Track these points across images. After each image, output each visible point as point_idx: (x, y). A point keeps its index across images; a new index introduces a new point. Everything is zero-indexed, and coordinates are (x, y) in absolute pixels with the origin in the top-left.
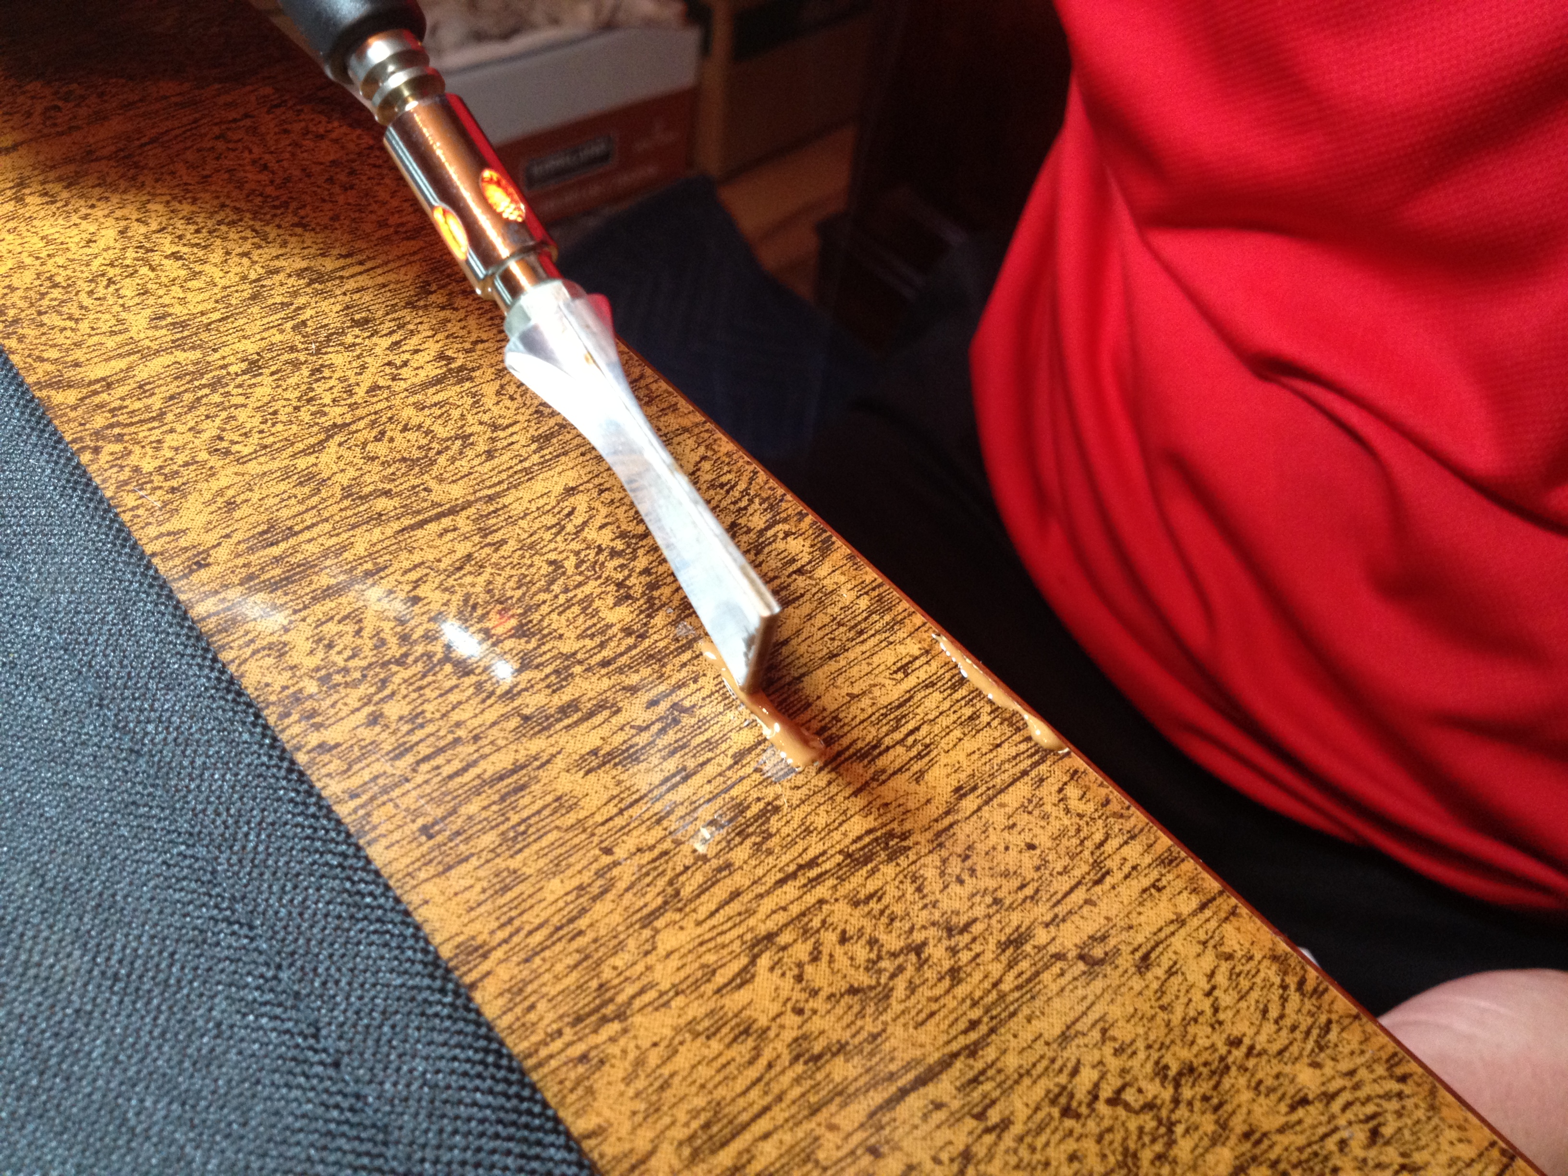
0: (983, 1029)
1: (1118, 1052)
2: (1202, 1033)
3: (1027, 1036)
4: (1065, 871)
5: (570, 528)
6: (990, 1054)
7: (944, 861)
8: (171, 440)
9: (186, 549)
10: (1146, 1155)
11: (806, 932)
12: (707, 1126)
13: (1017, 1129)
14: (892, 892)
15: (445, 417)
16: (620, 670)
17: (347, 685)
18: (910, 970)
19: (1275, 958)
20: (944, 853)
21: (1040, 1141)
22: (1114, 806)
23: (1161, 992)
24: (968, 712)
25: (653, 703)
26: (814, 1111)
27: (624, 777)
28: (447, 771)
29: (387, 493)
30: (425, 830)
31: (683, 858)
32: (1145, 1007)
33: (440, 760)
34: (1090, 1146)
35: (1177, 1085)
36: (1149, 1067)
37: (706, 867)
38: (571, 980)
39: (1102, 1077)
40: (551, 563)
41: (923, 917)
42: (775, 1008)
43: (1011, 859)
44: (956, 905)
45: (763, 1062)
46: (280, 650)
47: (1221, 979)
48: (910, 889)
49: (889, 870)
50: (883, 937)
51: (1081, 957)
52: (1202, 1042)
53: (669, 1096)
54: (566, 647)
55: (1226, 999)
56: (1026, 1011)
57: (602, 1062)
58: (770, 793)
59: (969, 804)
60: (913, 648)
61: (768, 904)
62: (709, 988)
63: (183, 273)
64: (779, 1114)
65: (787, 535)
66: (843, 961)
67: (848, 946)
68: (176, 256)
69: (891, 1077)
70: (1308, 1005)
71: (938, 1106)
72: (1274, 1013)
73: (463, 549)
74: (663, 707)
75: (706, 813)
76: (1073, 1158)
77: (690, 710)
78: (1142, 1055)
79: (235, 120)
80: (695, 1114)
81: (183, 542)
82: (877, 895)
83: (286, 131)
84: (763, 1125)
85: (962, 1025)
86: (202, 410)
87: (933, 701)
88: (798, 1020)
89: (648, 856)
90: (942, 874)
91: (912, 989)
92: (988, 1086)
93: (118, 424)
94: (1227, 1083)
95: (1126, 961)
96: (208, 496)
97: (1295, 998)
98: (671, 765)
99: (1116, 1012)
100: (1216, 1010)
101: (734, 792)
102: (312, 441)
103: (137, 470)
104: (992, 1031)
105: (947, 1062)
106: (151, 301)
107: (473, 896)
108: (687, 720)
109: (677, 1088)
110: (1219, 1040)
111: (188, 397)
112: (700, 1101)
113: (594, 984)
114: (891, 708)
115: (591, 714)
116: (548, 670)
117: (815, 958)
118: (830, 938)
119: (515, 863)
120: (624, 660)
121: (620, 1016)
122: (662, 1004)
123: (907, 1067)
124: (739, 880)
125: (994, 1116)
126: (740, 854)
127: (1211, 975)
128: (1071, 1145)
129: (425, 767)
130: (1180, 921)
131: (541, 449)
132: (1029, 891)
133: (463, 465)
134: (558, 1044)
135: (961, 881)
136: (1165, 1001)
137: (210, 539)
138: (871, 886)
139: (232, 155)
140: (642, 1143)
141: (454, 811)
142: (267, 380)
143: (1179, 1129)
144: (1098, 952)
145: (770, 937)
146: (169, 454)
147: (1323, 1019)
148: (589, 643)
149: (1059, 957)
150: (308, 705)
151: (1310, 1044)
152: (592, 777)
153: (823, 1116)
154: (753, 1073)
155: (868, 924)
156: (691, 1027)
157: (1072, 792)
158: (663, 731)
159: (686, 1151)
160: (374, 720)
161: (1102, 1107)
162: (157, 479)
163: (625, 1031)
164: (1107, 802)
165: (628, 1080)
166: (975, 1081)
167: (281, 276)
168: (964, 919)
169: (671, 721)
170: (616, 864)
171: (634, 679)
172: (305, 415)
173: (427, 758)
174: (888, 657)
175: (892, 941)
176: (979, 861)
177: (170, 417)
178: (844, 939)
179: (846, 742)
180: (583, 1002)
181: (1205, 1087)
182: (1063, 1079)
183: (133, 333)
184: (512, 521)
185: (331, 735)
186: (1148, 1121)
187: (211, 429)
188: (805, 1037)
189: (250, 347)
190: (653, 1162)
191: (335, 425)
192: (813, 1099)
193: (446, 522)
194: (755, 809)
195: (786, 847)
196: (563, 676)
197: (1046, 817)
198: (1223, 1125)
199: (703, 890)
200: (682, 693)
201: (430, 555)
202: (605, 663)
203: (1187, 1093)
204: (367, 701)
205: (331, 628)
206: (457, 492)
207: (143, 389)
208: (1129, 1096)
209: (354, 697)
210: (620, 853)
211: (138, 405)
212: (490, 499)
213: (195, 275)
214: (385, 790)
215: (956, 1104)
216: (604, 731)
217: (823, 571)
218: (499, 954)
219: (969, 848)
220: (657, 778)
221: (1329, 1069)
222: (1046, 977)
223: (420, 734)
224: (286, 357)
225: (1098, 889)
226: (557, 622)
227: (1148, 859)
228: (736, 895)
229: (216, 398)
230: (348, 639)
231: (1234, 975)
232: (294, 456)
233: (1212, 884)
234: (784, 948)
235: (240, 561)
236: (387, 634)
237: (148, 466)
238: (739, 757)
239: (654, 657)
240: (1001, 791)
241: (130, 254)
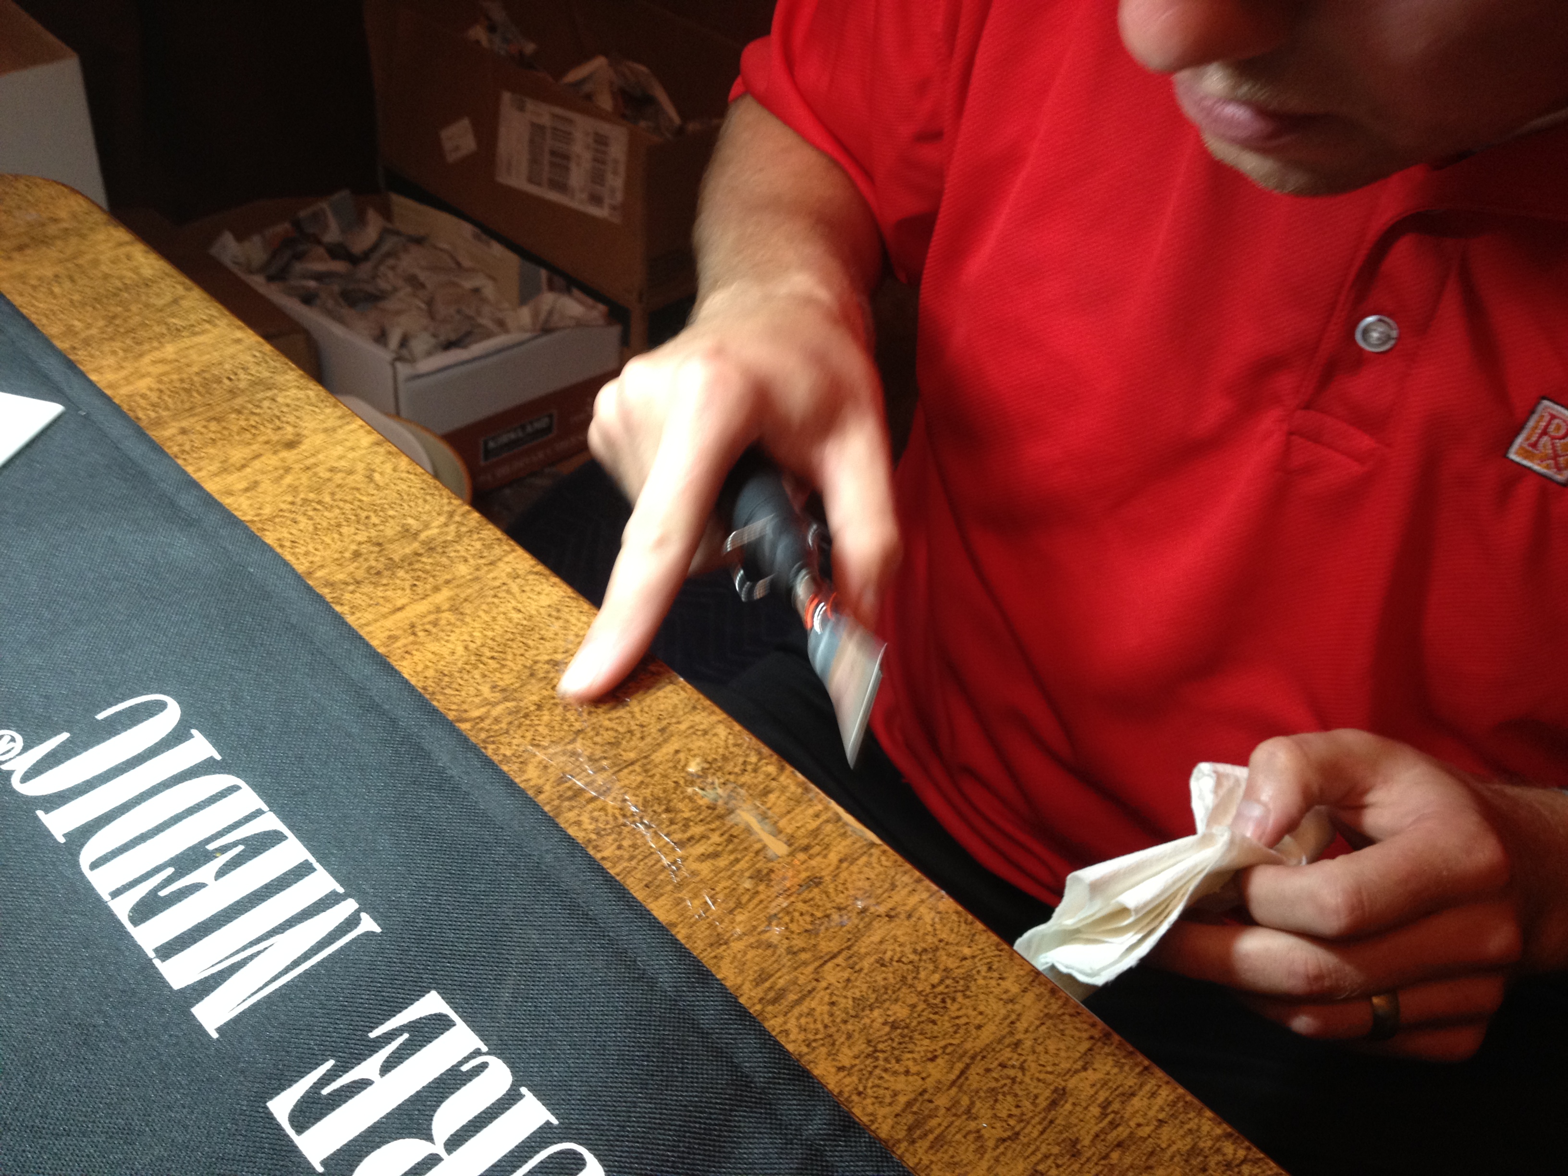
0: (853, 941)
1: (900, 946)
2: (930, 939)
3: (868, 942)
4: (881, 887)
5: (680, 767)
6: (855, 948)
7: (836, 886)
8: (515, 742)
9: (533, 787)
10: (910, 977)
11: (788, 913)
12: (760, 976)
13: (865, 971)
14: (818, 897)
15: (621, 723)
16: (708, 823)
17: (607, 835)
18: (826, 924)
19: (957, 912)
20: (836, 883)
21: (874, 974)
22: (899, 863)
23: (915, 926)
24: (842, 831)
25: (722, 835)
26: (796, 969)
27: (715, 863)
28: (650, 864)
29: (605, 758)
30: (647, 886)
31: (741, 890)
32: (910, 931)
33: (646, 861)
34: (891, 975)
35: (920, 955)
36: (911, 950)
37: (750, 893)
38: (707, 933)
39: (895, 954)
40: (675, 782)
41: (829, 905)
42: (779, 938)
43: (860, 884)
44: (842, 901)
45: (776, 956)
46: (578, 823)
47: (937, 920)
48: (824, 896)
49: (816, 890)
50: (815, 913)
51: (887, 916)
52: (930, 941)
53: (745, 967)
54: (687, 815)
55: (938, 926)
56: (867, 934)
57: (722, 958)
58: (770, 865)
59: (845, 865)
60: (820, 807)
61: (774, 904)
62: (755, 933)
63: (498, 666)
64: (784, 970)
65: (767, 764)
66: (802, 922)
67: (804, 917)
68: (492, 658)
69: (821, 957)
70: (968, 927)
71: (838, 965)
72: (955, 930)
73: (639, 779)
74: (726, 836)
75: (747, 874)
76: (885, 979)
77: (735, 837)
78: (908, 946)
79: (499, 587)
80: (755, 972)
81: (531, 783)
82: (812, 899)
83: (523, 591)
84: (779, 974)
85: (845, 940)
86: (524, 728)
87: (829, 827)
88: (787, 941)
89: (728, 890)
90: (836, 890)
91: (827, 929)
92: (855, 959)
93: (492, 736)
94: (938, 954)
95: (903, 916)
96: (536, 764)
97: (963, 925)
98: (732, 857)
99: (899, 933)
100: (935, 930)
101: (757, 866)
102: (571, 738)
103: (504, 755)
104: (856, 941)
105: (840, 952)
106: (488, 680)
107: (668, 907)
108: (736, 840)
109: (749, 964)
110: (935, 940)
111: (516, 722)
112: (756, 968)
113: (715, 934)
114: (813, 831)
115: (699, 841)
116: (680, 824)
117: (792, 921)
118: (796, 914)
119: (680, 895)
120: (709, 819)
121: (726, 943)
122: (740, 938)
123: (826, 954)
124: (762, 896)
125: (857, 968)
126: (761, 888)
127: (933, 919)
128: (884, 975)
129: (642, 863)
130: (922, 901)
131: (662, 735)
132: (867, 895)
133: (632, 743)
134: (705, 954)
135: (842, 892)
136: (917, 928)
137: (541, 782)
138: (810, 896)
139: (503, 605)
140: (739, 980)
141: (655, 879)
142: (546, 712)
143: (921, 969)
144: (893, 913)
145: (775, 915)
146: (516, 748)
147: (973, 931)
148: (694, 813)
149: (879, 916)
150: (595, 843)
151: (968, 941)
152: (704, 864)
153: (799, 970)
154: (773, 959)
155: (809, 909)
156: (751, 946)
157: (883, 858)
158: (727, 846)
159: (754, 983)
160: (620, 847)
161: (894, 963)
162: (514, 759)
163: (728, 948)
164: (896, 861)
165: (731, 963)
166: (850, 957)
167: (540, 665)
168: (844, 905)
169: (730, 841)
170: (717, 893)
171: (713, 826)
172: (565, 727)
173: (642, 860)
174: (811, 811)
175: (819, 914)
176: (849, 885)
177: (511, 732)
178: (802, 914)
179: (796, 845)
180: (713, 940)
181: (930, 956)
182: (880, 955)
183: (485, 696)
184: (656, 766)
185: (606, 854)
186: (910, 967)
187: (529, 735)
188: (791, 947)
189: (535, 698)
190: (744, 987)
191: (579, 731)
192: (795, 965)
193: (631, 768)
194: (765, 871)
195: (779, 883)
196: (686, 826)
197: (873, 868)
198: (937, 967)
199: (749, 900)
200: (733, 830)
201: (627, 782)
202: (701, 821)
203: (924, 957)
204: (615, 840)
205: (596, 814)
206: (632, 755)
207: (497, 720)
208: (904, 959)
209: (610, 839)
210: (718, 889)
211: (497, 727)
212: (646, 757)
213: (503, 666)
214: (629, 872)
215: (844, 964)
216: (704, 847)
217: (782, 778)
218: (680, 926)
219: (846, 881)
220: (727, 862)
221: (975, 947)
222: (874, 923)
223: (637, 852)
224: (552, 701)
225: (893, 892)
226: (680, 806)
227: (911, 881)
228: (761, 902)
229: (528, 722)
230: (604, 818)
231: (941, 919)
232: (565, 745)
233: (934, 887)
234: (780, 918)
235: (555, 790)
236: (618, 815)
237: (508, 753)
238: (757, 853)
239: (720, 817)
240: (856, 859)
241: (473, 658)
